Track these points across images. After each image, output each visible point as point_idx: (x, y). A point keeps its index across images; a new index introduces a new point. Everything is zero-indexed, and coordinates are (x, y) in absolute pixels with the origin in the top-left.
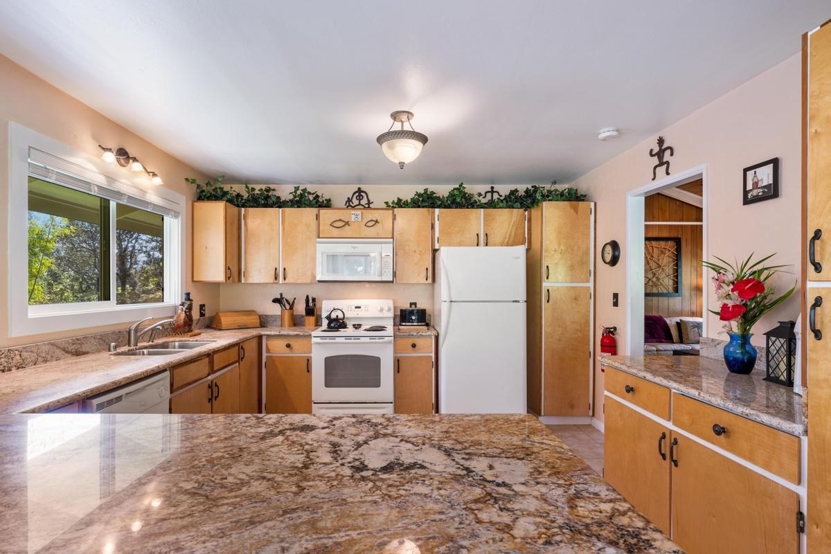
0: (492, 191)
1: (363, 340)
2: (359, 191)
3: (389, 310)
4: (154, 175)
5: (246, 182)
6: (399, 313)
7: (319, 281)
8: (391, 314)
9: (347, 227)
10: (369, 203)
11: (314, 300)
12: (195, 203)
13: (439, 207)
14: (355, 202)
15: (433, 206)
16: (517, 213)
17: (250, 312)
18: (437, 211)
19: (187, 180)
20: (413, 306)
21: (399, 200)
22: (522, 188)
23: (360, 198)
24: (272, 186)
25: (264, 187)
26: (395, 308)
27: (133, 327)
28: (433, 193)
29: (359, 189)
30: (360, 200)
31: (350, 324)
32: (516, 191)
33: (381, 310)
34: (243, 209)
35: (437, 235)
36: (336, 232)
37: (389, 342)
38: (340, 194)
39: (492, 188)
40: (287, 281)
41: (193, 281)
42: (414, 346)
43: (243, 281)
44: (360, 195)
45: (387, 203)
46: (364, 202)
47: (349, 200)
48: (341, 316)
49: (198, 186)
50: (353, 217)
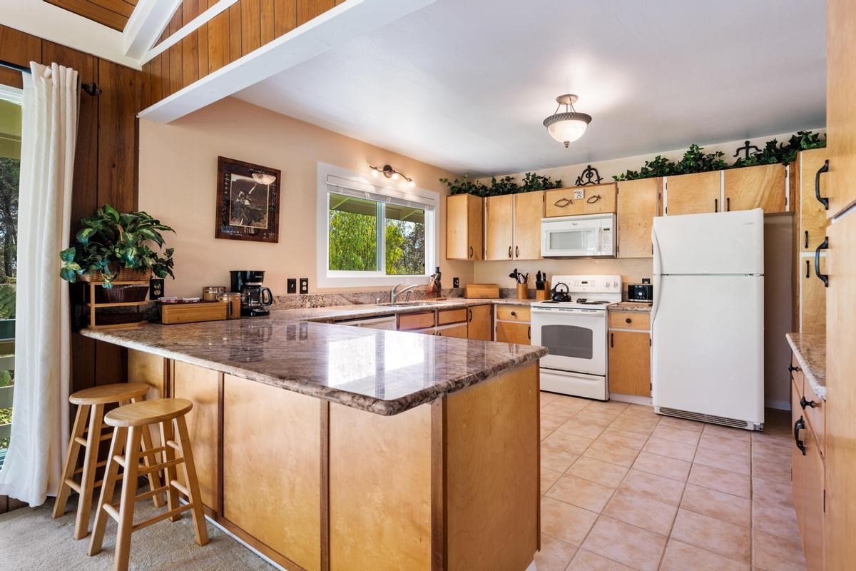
0: (747, 146)
1: (575, 311)
2: (589, 168)
3: (616, 285)
4: (410, 180)
5: (492, 175)
6: (627, 289)
7: (545, 258)
8: (618, 290)
9: (570, 206)
10: (599, 179)
11: (544, 275)
12: (449, 198)
13: (669, 174)
14: (585, 180)
15: (663, 174)
16: (772, 170)
17: (492, 286)
18: (665, 179)
19: (441, 180)
20: (646, 283)
21: (629, 172)
22: (783, 138)
23: (590, 175)
24: (511, 176)
25: (504, 177)
26: (623, 285)
27: (393, 290)
28: (665, 160)
29: (589, 166)
30: (590, 178)
31: (574, 298)
32: (775, 142)
33: (608, 285)
34: (486, 198)
35: (665, 205)
36: (560, 211)
37: (601, 316)
38: (570, 174)
39: (747, 143)
40: (519, 258)
41: (447, 259)
42: (629, 321)
43: (486, 259)
44: (590, 173)
45: (615, 177)
46: (594, 179)
47: (580, 179)
48: (565, 290)
49: (449, 184)
50: (576, 195)
